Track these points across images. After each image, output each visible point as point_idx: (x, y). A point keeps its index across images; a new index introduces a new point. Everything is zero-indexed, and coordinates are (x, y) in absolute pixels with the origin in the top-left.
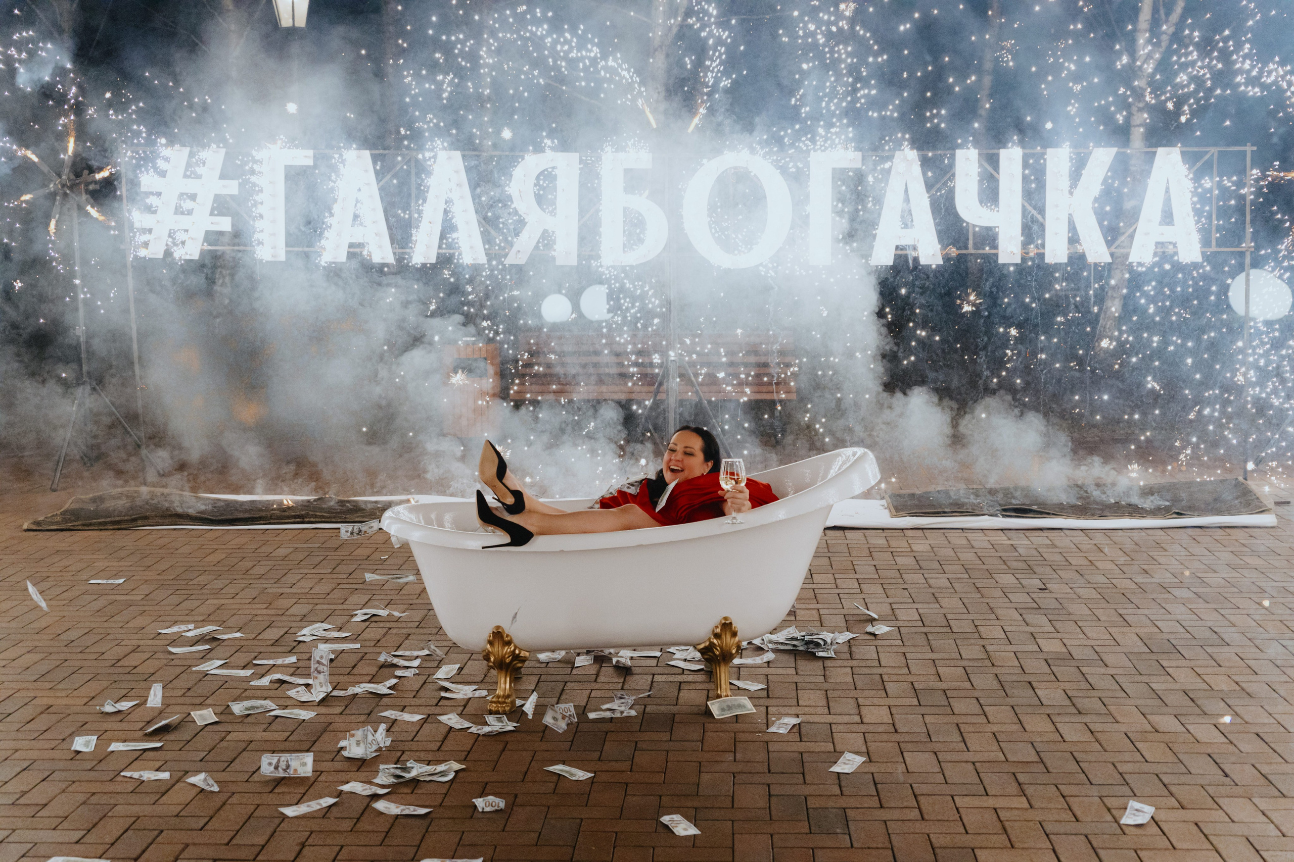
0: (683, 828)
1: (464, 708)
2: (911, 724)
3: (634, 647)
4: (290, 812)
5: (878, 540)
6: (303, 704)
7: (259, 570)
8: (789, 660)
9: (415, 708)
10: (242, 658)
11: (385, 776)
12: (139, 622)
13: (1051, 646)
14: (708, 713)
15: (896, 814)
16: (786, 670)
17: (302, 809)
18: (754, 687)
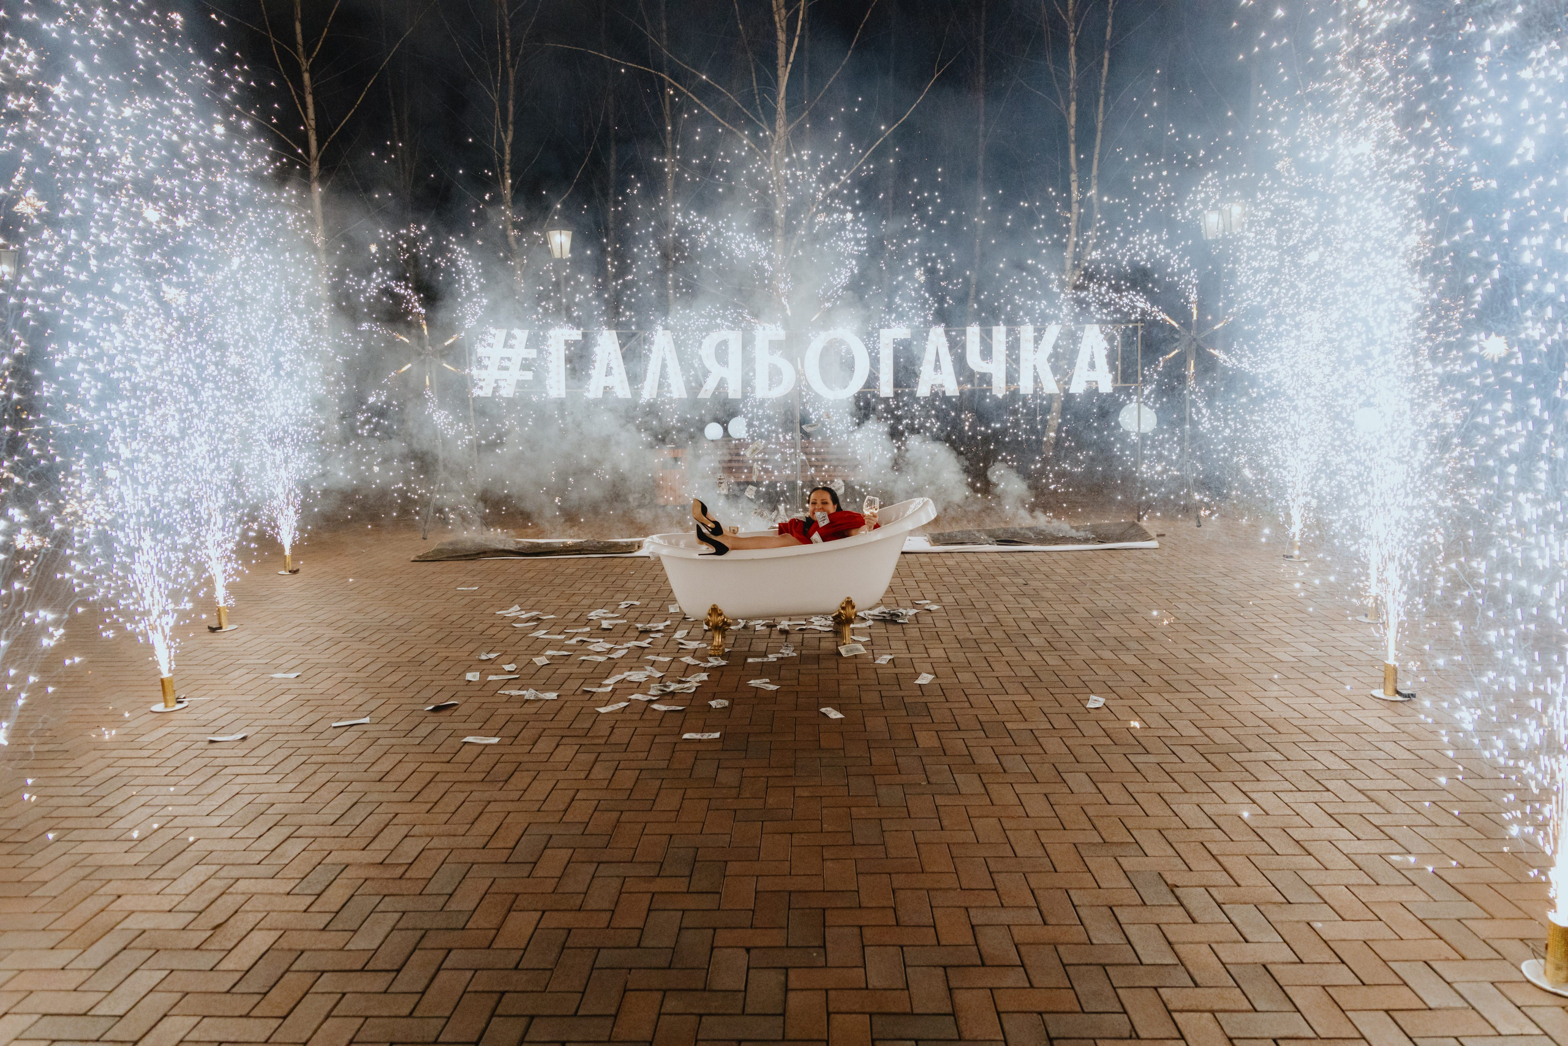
0: (834, 715)
1: (694, 653)
2: (958, 657)
3: (790, 617)
4: (602, 710)
5: (924, 559)
6: (598, 653)
7: (558, 581)
8: (882, 625)
9: (666, 654)
10: (558, 629)
11: (654, 691)
12: (491, 610)
13: (1034, 615)
14: (839, 654)
15: (957, 705)
16: (880, 630)
17: (609, 709)
18: (864, 639)
